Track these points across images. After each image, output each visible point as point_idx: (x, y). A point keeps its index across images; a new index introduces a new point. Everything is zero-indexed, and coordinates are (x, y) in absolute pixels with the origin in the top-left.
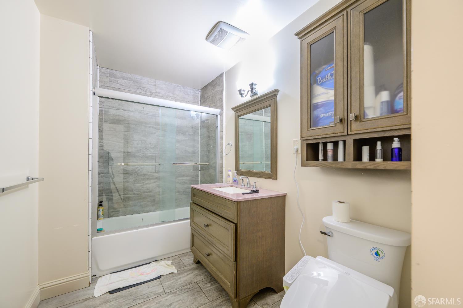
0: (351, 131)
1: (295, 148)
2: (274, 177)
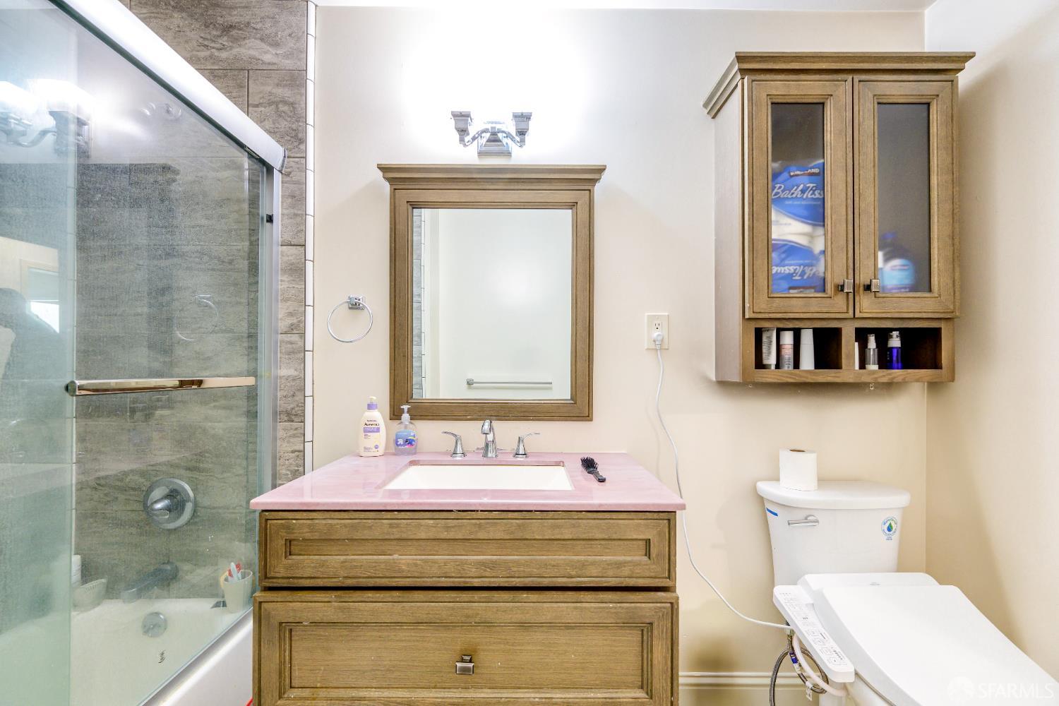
0: (860, 312)
1: (659, 335)
2: (587, 415)
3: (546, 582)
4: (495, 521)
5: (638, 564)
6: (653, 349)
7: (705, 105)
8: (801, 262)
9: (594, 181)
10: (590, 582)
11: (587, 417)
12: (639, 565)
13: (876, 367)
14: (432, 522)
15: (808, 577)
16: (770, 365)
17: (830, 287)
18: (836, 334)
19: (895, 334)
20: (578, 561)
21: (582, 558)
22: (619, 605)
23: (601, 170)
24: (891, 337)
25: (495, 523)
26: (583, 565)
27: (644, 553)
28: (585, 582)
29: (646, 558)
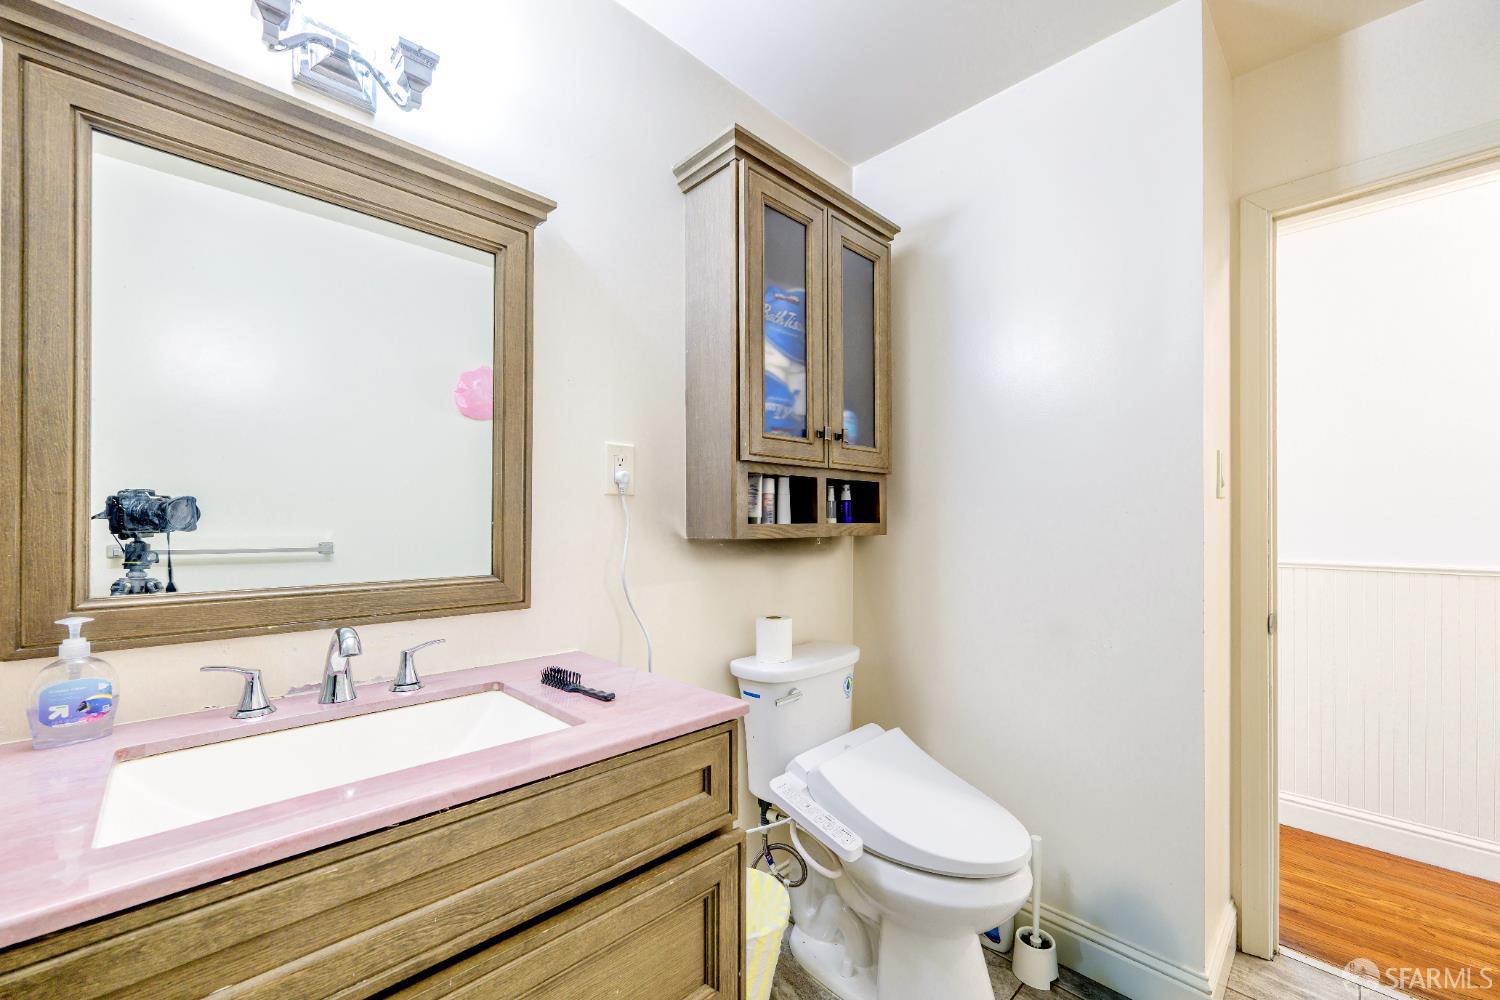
0: (831, 462)
1: (624, 475)
2: (521, 599)
3: (572, 891)
4: (482, 816)
5: (696, 806)
6: (614, 495)
7: (678, 172)
8: (781, 399)
9: (538, 221)
10: (638, 861)
11: (522, 601)
12: (698, 806)
13: (833, 521)
14: (334, 868)
15: (798, 759)
16: (756, 518)
17: (811, 434)
18: (812, 483)
19: (847, 487)
20: (621, 835)
21: (625, 828)
22: (680, 877)
23: (548, 207)
24: (843, 489)
25: (484, 820)
26: (628, 837)
27: (701, 788)
28: (630, 864)
29: (704, 795)
